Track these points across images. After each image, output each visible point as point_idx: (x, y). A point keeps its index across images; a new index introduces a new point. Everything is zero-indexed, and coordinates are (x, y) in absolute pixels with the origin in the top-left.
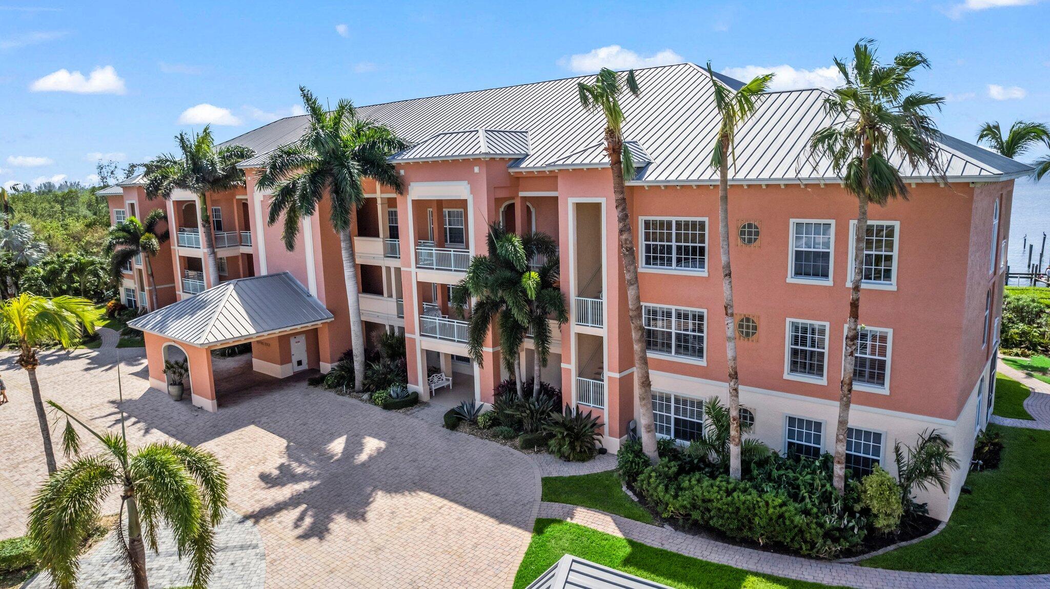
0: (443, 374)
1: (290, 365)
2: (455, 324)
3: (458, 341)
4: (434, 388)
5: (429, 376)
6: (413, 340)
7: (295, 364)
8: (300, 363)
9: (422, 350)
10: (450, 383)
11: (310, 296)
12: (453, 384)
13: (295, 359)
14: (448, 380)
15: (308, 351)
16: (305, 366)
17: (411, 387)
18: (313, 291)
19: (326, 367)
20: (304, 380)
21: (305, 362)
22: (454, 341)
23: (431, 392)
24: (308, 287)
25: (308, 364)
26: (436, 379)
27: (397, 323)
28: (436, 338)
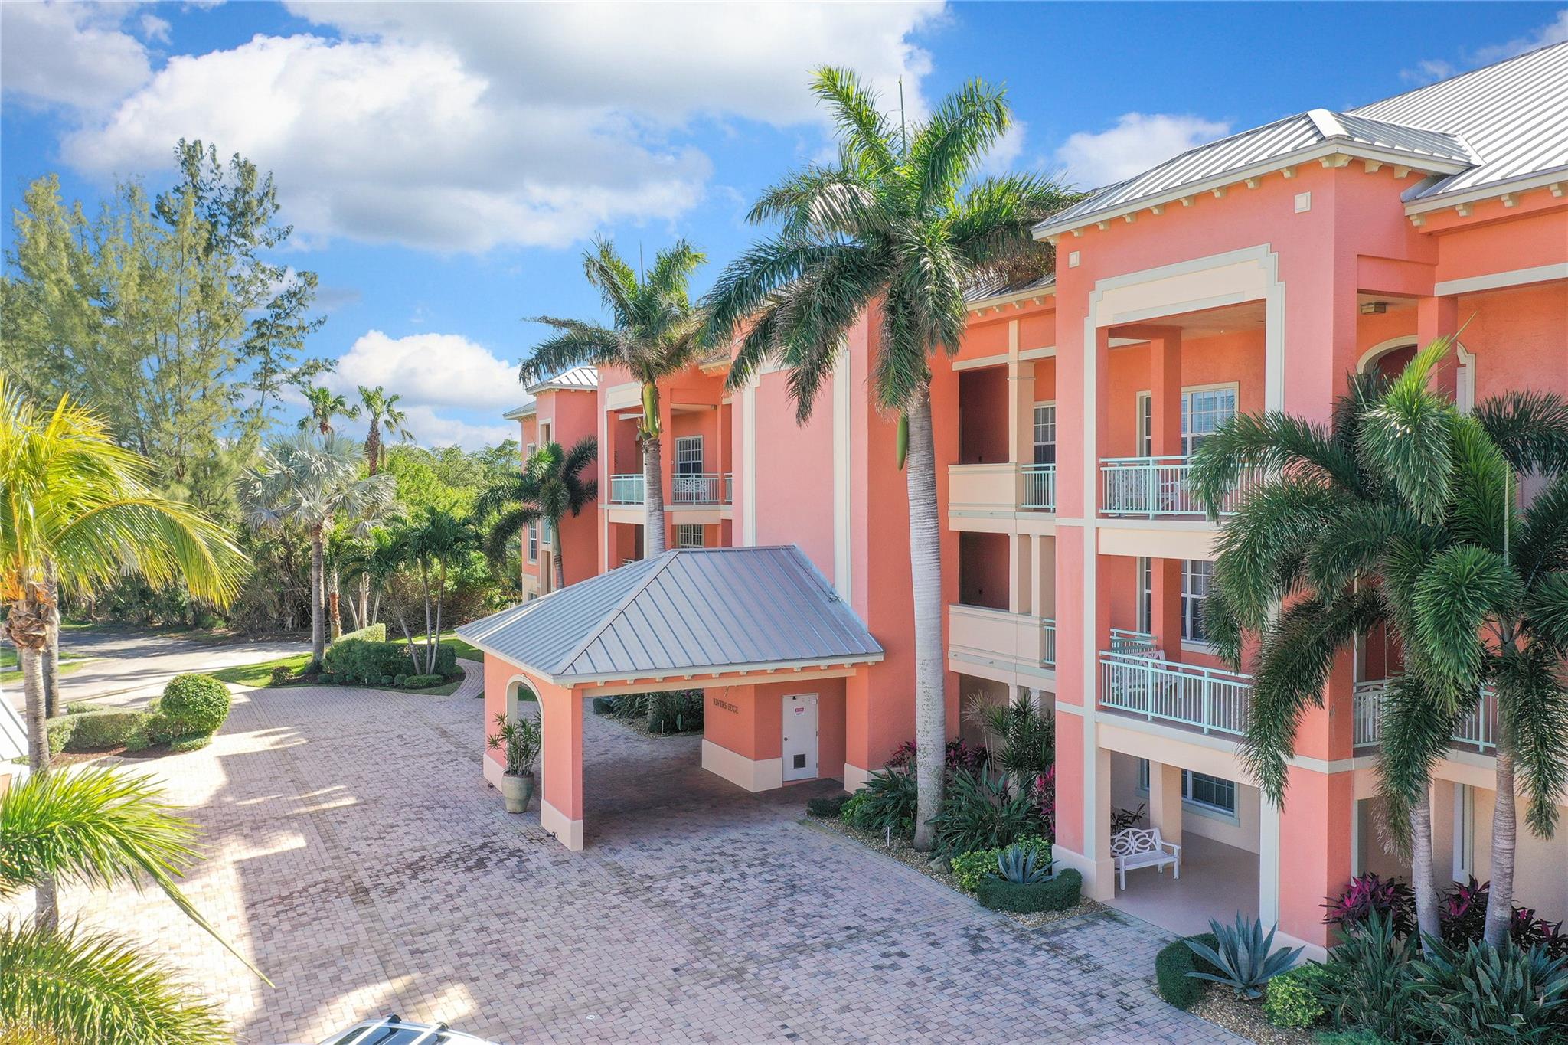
0: (1156, 832)
1: (778, 761)
2: (1206, 679)
3: (1212, 733)
4: (1124, 868)
5: (1114, 829)
6: (1079, 721)
7: (790, 762)
8: (800, 761)
9: (1100, 751)
10: (1175, 860)
11: (834, 600)
12: (1184, 863)
13: (789, 750)
14: (1168, 851)
15: (822, 734)
16: (811, 771)
17: (1063, 856)
18: (842, 588)
19: (856, 778)
20: (802, 802)
21: (813, 759)
22: (1200, 730)
23: (1117, 877)
24: (832, 578)
25: (821, 765)
26: (1132, 844)
27: (1039, 682)
28: (1144, 717)
